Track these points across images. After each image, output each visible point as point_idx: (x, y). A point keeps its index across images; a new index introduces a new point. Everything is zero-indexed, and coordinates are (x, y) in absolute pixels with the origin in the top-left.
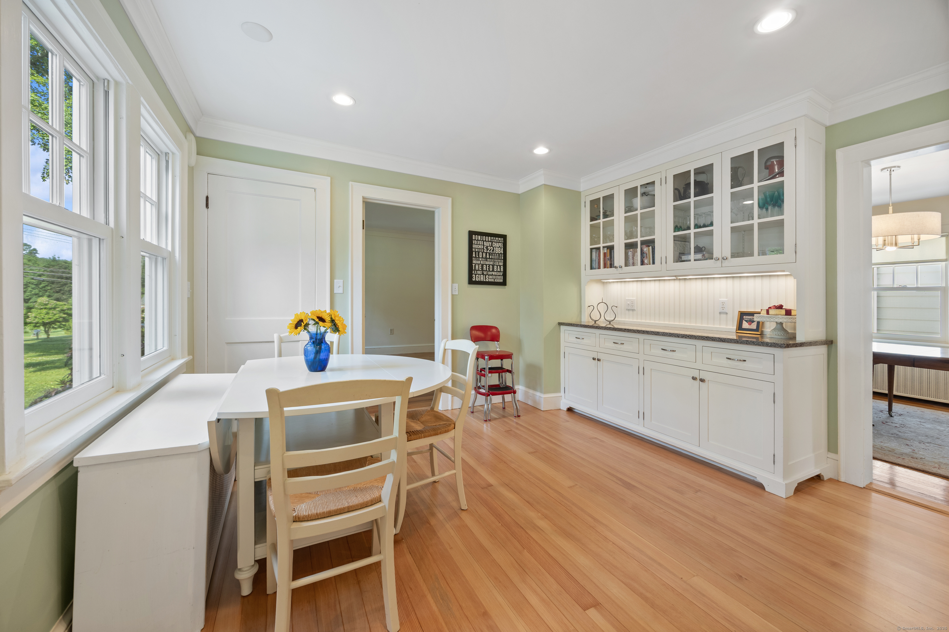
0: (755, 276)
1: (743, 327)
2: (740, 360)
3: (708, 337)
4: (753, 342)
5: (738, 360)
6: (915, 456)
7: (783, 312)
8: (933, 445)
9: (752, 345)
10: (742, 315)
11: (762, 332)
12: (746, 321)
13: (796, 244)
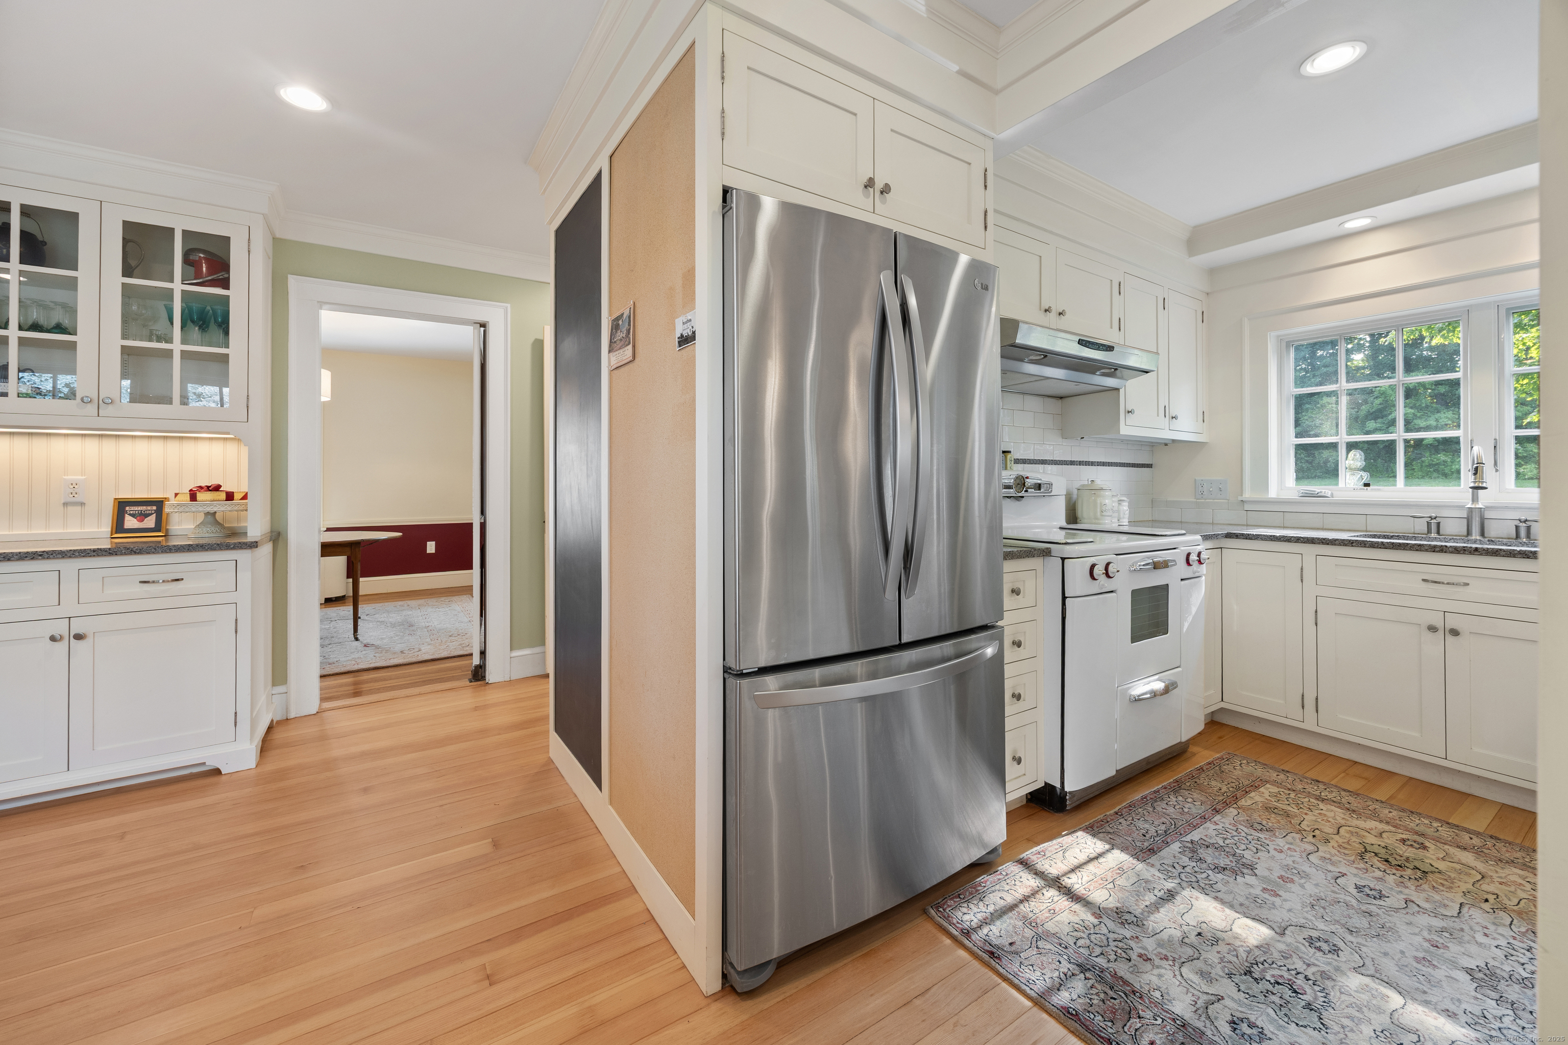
0: (149, 437)
1: (125, 527)
2: (168, 581)
3: (100, 549)
4: (201, 546)
5: (164, 581)
6: (330, 661)
7: (224, 496)
8: (335, 645)
9: (199, 551)
10: (122, 506)
11: (167, 530)
12: (133, 515)
13: (248, 396)
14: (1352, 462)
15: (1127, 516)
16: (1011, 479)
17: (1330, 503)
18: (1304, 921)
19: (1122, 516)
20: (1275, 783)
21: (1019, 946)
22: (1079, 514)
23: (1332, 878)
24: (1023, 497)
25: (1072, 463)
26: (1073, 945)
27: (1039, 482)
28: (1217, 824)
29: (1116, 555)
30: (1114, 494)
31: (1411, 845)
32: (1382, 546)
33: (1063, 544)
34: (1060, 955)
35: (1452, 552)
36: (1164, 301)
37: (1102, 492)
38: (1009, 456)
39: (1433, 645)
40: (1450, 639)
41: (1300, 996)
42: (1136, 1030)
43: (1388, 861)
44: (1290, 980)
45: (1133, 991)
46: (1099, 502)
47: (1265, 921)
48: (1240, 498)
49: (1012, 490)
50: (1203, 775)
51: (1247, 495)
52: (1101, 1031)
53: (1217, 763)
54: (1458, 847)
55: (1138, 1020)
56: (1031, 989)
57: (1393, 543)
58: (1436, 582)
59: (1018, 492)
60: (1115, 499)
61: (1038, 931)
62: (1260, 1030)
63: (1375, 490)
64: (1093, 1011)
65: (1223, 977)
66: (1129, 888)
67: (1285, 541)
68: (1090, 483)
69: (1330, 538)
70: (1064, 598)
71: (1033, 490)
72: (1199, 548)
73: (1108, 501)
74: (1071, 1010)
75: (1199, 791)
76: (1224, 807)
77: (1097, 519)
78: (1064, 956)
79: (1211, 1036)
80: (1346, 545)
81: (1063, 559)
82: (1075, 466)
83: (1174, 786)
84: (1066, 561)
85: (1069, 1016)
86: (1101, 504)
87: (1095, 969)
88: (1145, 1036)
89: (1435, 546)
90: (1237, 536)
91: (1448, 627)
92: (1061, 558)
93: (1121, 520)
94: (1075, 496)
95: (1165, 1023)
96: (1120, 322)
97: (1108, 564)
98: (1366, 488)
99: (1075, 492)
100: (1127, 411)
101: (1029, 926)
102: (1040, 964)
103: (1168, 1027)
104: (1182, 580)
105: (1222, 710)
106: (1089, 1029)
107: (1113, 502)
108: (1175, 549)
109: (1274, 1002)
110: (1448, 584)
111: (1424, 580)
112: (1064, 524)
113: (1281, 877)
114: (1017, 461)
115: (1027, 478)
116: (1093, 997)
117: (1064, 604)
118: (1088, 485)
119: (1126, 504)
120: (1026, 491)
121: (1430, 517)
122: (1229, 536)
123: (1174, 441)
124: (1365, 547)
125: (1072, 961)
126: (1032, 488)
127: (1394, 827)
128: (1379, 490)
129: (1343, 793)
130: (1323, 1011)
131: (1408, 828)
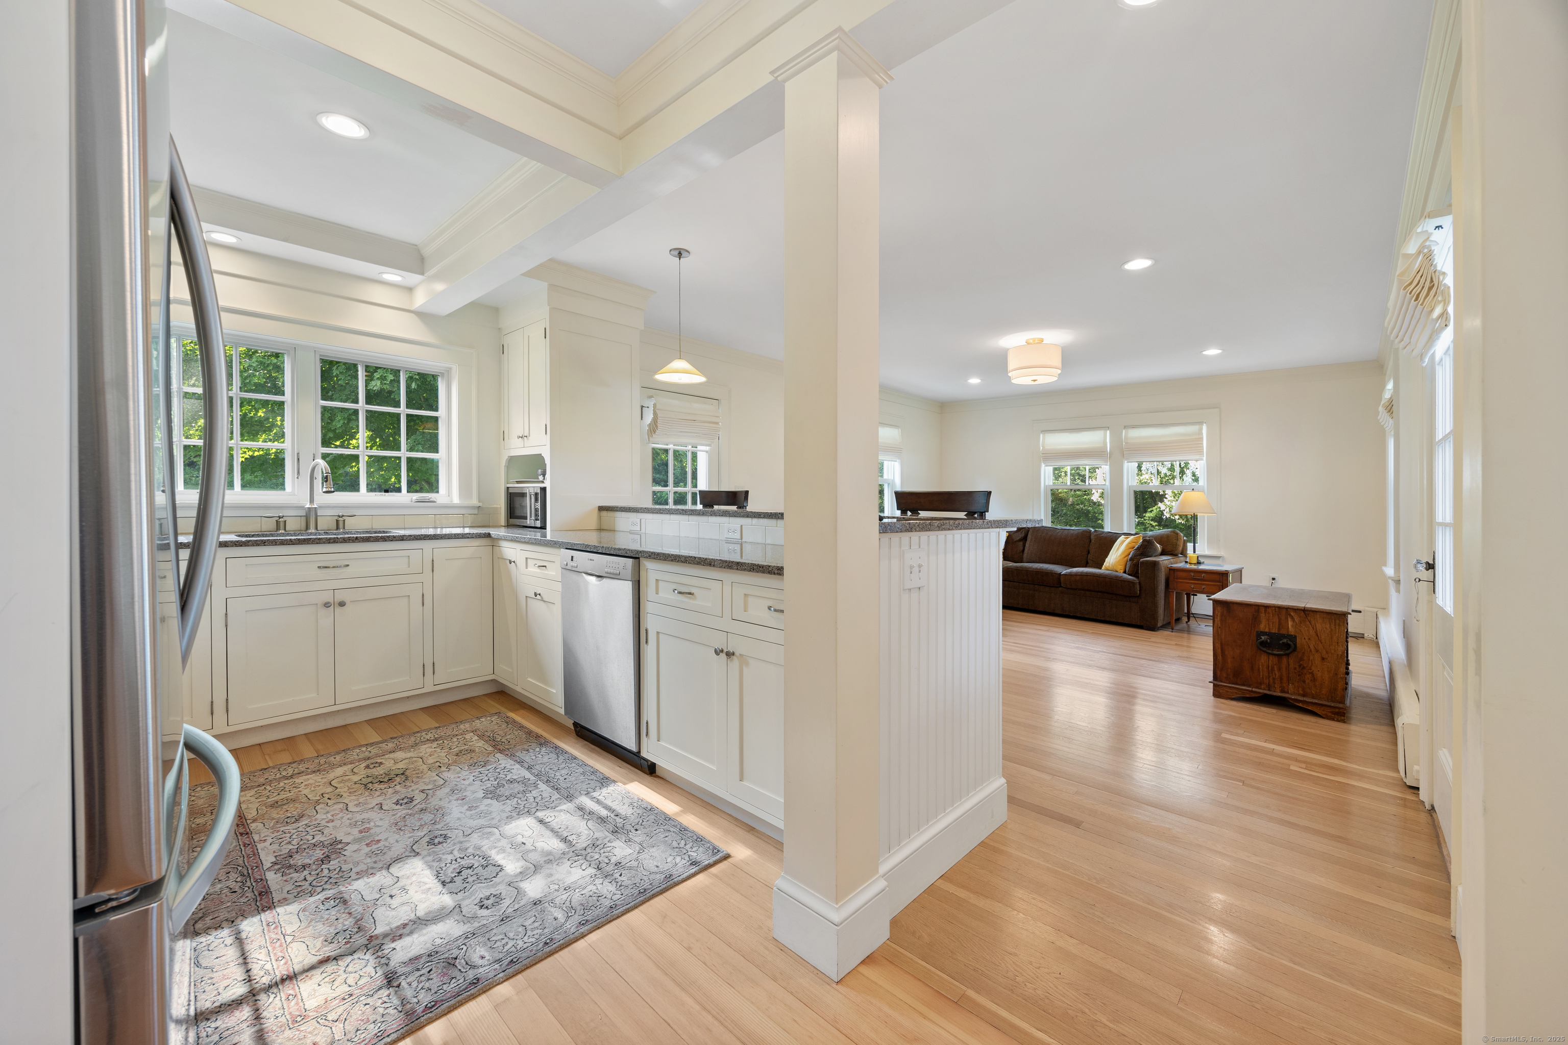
18: (412, 839)
21: (322, 1038)
23: (379, 810)
26: (350, 988)
28: (265, 840)
31: (374, 767)
32: (291, 543)
34: (357, 1002)
35: (340, 543)
39: (326, 618)
40: (339, 610)
41: (474, 867)
42: (467, 964)
43: (382, 782)
44: (460, 866)
45: (428, 956)
47: (399, 857)
52: (460, 987)
54: (390, 752)
55: (458, 961)
56: (388, 1036)
58: (326, 567)
61: (312, 1016)
62: (493, 895)
64: (436, 989)
65: (441, 898)
66: (303, 925)
74: (429, 1005)
76: (244, 828)
78: (361, 999)
79: (488, 922)
80: (258, 545)
85: (434, 1009)
87: (390, 977)
88: (475, 960)
89: (330, 539)
91: (337, 601)
95: (468, 944)
101: (299, 1024)
102: (359, 1022)
103: (472, 943)
106: (454, 996)
109: (474, 881)
110: (334, 567)
111: (319, 567)
113: (361, 832)
116: (420, 986)
121: (279, 517)
125: (371, 993)
127: (351, 764)
130: (489, 862)
131: (356, 760)
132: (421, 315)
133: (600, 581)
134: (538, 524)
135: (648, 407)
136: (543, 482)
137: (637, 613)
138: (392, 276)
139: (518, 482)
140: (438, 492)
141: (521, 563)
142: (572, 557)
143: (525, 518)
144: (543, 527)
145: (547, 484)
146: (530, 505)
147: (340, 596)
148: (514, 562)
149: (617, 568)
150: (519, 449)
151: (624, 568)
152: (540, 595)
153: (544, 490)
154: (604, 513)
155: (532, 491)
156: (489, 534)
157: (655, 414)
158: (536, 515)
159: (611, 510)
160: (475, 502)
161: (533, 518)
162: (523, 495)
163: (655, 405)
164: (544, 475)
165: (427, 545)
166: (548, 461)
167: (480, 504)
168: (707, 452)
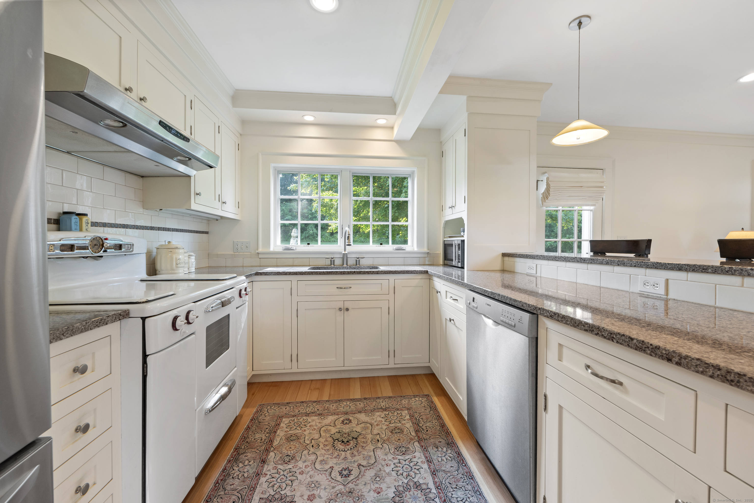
14: (294, 234)
15: (194, 266)
16: (88, 239)
17: (296, 253)
19: (190, 266)
20: (287, 416)
22: (158, 267)
24: (102, 257)
25: (152, 228)
27: (121, 243)
29: (194, 302)
30: (186, 251)
31: (346, 423)
32: (324, 274)
33: (143, 302)
35: (347, 274)
36: (219, 128)
37: (177, 250)
38: (84, 219)
39: (339, 317)
40: (346, 313)
43: (343, 442)
46: (174, 257)
48: (257, 252)
49: (88, 251)
50: (250, 433)
51: (260, 250)
53: (256, 417)
54: (359, 412)
57: (327, 272)
58: (341, 288)
59: (95, 253)
60: (187, 255)
63: (311, 246)
67: (284, 275)
68: (167, 243)
69: (304, 271)
70: (145, 356)
71: (113, 250)
72: (245, 285)
73: (182, 256)
75: (251, 450)
76: (267, 454)
77: (173, 270)
80: (310, 274)
81: (144, 319)
82: (155, 231)
83: (235, 455)
84: (147, 320)
86: (176, 258)
89: (342, 272)
90: (261, 274)
91: (345, 308)
92: (142, 318)
93: (190, 269)
94: (154, 254)
96: (191, 128)
97: (188, 313)
98: (308, 245)
99: (155, 250)
100: (196, 193)
104: (237, 308)
105: (253, 376)
107: (185, 256)
108: (232, 288)
110: (344, 288)
111: (337, 288)
112: (145, 276)
114: (95, 224)
115: (106, 239)
117: (145, 362)
118: (165, 245)
119: (194, 257)
120: (105, 251)
121: (331, 258)
122: (257, 274)
123: (222, 217)
124: (317, 274)
126: (111, 249)
127: (337, 415)
128: (313, 246)
129: (314, 404)
131: (341, 412)
132: (398, 142)
133: (496, 326)
134: (460, 265)
135: (542, 181)
136: (463, 236)
137: (534, 372)
138: (382, 121)
139: (450, 237)
140: (407, 244)
141: (443, 294)
142: (474, 298)
143: (452, 260)
144: (463, 268)
145: (465, 238)
146: (455, 252)
147: (347, 305)
148: (440, 292)
149: (512, 319)
150: (450, 215)
151: (520, 321)
152: (453, 320)
153: (463, 241)
154: (506, 259)
155: (456, 242)
156: (427, 271)
157: (548, 185)
158: (459, 259)
159: (512, 257)
160: (425, 250)
161: (457, 261)
162: (452, 245)
163: (548, 179)
164: (464, 231)
165: (392, 277)
166: (466, 222)
167: (429, 251)
168: (591, 210)
